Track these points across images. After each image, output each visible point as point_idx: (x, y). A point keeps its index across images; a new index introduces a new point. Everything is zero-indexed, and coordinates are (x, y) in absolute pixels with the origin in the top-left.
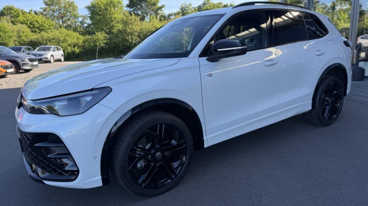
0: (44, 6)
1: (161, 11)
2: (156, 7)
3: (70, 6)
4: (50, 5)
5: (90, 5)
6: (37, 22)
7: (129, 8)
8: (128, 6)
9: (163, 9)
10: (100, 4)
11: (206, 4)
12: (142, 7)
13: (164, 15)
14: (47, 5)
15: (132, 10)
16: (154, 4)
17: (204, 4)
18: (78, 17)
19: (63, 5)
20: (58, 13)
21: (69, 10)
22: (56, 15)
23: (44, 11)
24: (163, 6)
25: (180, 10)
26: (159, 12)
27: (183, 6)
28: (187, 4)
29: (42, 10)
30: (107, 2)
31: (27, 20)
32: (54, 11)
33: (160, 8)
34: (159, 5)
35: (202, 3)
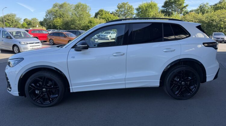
0: (117, 9)
1: (185, 8)
2: (182, 6)
3: (130, 8)
4: (120, 8)
5: (138, 7)
6: (110, 18)
7: (163, 8)
8: (163, 7)
9: (187, 7)
10: (143, 7)
11: (221, 3)
12: (172, 7)
13: (187, 11)
14: (118, 8)
15: (165, 9)
16: (181, 5)
17: (220, 3)
18: (133, 15)
19: (126, 8)
20: (123, 12)
21: (129, 11)
22: (122, 13)
23: (117, 11)
24: (187, 6)
25: (199, 8)
26: (184, 9)
27: (202, 5)
28: (205, 3)
29: (116, 11)
30: (148, 5)
31: (106, 17)
32: (121, 12)
33: (185, 7)
34: (184, 5)
35: (218, 2)
